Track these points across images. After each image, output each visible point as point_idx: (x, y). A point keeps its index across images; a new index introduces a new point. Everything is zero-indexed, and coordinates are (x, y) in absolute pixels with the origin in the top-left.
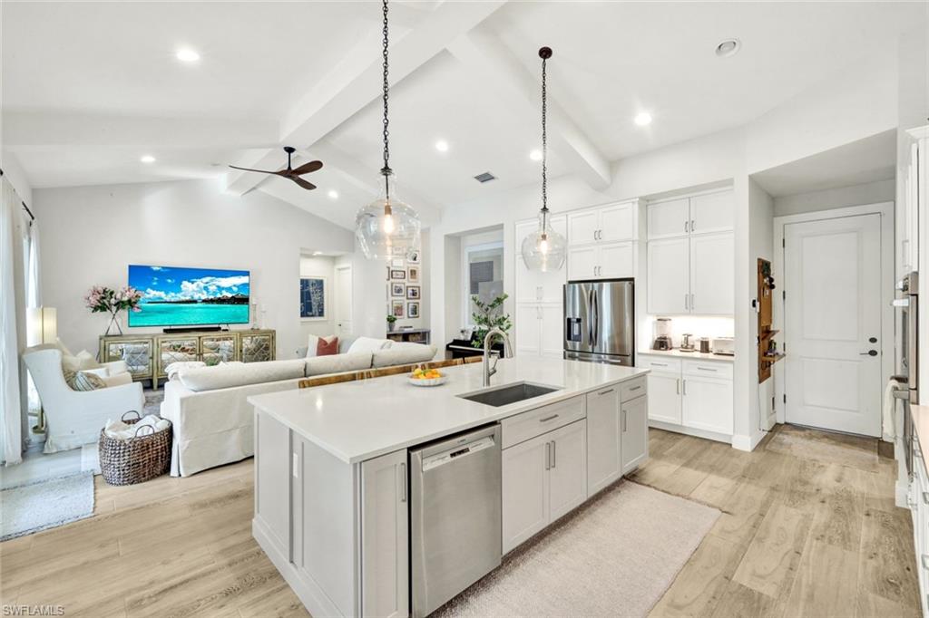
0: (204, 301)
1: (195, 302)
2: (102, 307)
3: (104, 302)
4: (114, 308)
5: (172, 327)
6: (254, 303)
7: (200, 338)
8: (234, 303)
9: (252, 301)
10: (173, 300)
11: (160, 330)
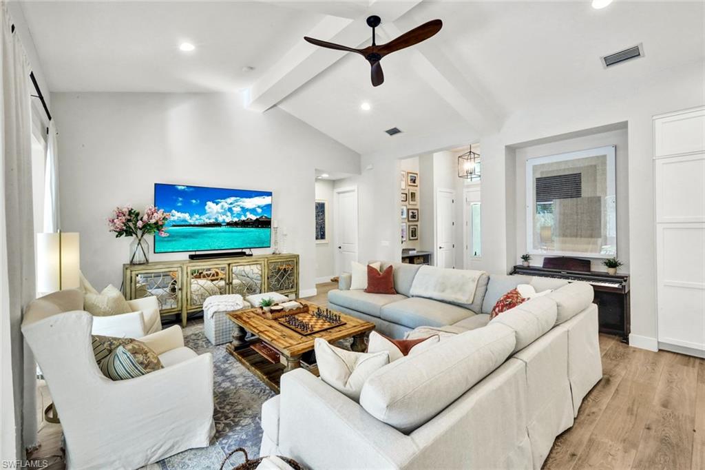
0: (229, 224)
1: (219, 225)
2: (127, 231)
3: (130, 225)
4: (139, 233)
5: (197, 253)
6: (275, 226)
7: (229, 265)
8: (257, 227)
9: (274, 224)
10: (197, 223)
11: (185, 256)
